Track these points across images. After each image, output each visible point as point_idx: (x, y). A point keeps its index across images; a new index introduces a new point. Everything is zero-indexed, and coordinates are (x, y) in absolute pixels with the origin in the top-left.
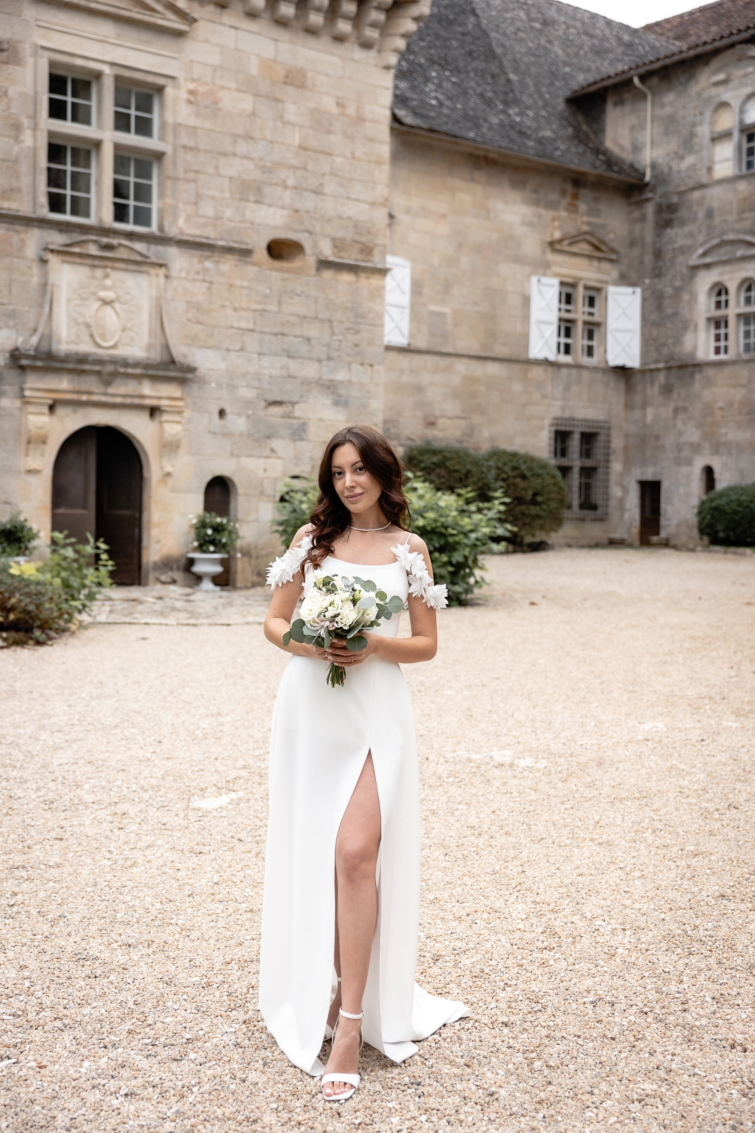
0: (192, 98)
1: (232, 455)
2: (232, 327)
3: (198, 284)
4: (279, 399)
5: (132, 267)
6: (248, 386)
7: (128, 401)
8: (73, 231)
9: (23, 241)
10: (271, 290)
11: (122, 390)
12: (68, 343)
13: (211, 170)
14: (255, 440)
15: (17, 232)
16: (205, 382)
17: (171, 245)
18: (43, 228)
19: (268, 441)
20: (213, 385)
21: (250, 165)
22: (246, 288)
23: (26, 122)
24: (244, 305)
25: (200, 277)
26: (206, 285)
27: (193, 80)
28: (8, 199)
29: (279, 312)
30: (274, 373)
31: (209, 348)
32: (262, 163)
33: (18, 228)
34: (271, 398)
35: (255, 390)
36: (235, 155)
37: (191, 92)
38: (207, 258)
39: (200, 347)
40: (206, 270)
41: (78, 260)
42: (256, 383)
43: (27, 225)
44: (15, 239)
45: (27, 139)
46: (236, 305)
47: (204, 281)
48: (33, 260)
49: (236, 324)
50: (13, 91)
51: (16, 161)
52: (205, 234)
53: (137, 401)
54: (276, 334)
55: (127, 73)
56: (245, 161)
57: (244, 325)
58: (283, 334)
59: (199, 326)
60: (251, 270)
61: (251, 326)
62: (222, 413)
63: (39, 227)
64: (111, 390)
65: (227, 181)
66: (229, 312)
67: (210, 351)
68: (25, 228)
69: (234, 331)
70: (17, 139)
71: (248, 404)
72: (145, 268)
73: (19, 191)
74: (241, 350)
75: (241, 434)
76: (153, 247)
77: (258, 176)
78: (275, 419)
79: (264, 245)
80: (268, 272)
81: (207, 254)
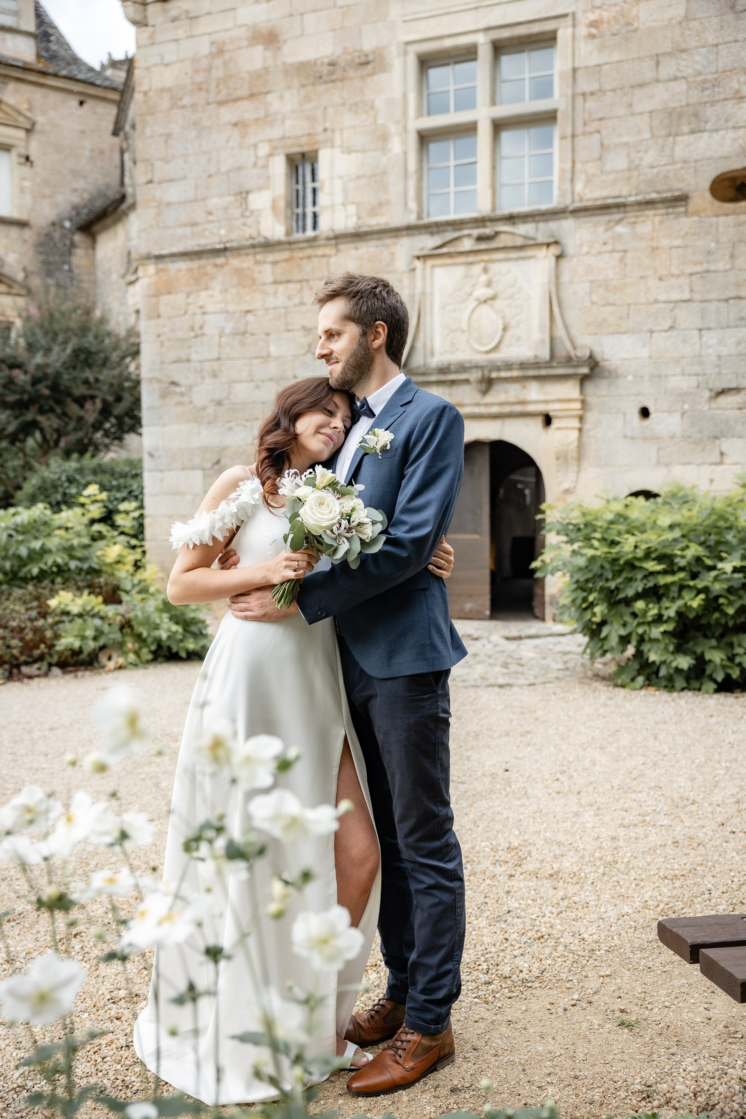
0: (594, 31)
1: (658, 463)
2: (656, 301)
3: (606, 257)
4: (733, 385)
5: (514, 255)
6: (683, 374)
7: (507, 409)
8: (445, 231)
9: (392, 254)
10: (717, 242)
11: (502, 397)
12: (442, 354)
13: (621, 111)
14: (694, 443)
15: (386, 246)
16: (617, 377)
17: (566, 218)
18: (413, 235)
19: (717, 442)
20: (630, 378)
21: (681, 86)
22: (678, 247)
23: (393, 128)
24: (675, 270)
25: (609, 247)
26: (617, 256)
27: (594, 8)
28: (376, 215)
29: (732, 269)
30: (724, 351)
31: (625, 333)
32: (700, 78)
33: (388, 241)
34: (719, 386)
35: (694, 378)
36: (658, 81)
37: (593, 24)
38: (618, 222)
39: (609, 334)
40: (619, 237)
41: (448, 261)
42: (697, 369)
43: (396, 237)
44: (386, 254)
45: (396, 146)
46: (663, 272)
47: (613, 251)
48: (404, 272)
49: (663, 297)
50: (379, 103)
51: (384, 173)
52: (616, 193)
53: (518, 409)
54: (727, 300)
55: (506, 34)
56: (672, 84)
57: (675, 296)
58: (740, 298)
59: (609, 308)
60: (687, 223)
61: (687, 296)
62: (645, 413)
63: (408, 235)
64: (489, 399)
65: (646, 118)
66: (653, 282)
67: (624, 337)
68: (395, 240)
69: (661, 305)
70: (384, 150)
71: (683, 396)
72: (530, 253)
73: (388, 203)
74: (671, 328)
75: (672, 437)
76: (542, 225)
77: (695, 96)
78: (727, 412)
79: (706, 184)
80: (714, 220)
81: (617, 217)
